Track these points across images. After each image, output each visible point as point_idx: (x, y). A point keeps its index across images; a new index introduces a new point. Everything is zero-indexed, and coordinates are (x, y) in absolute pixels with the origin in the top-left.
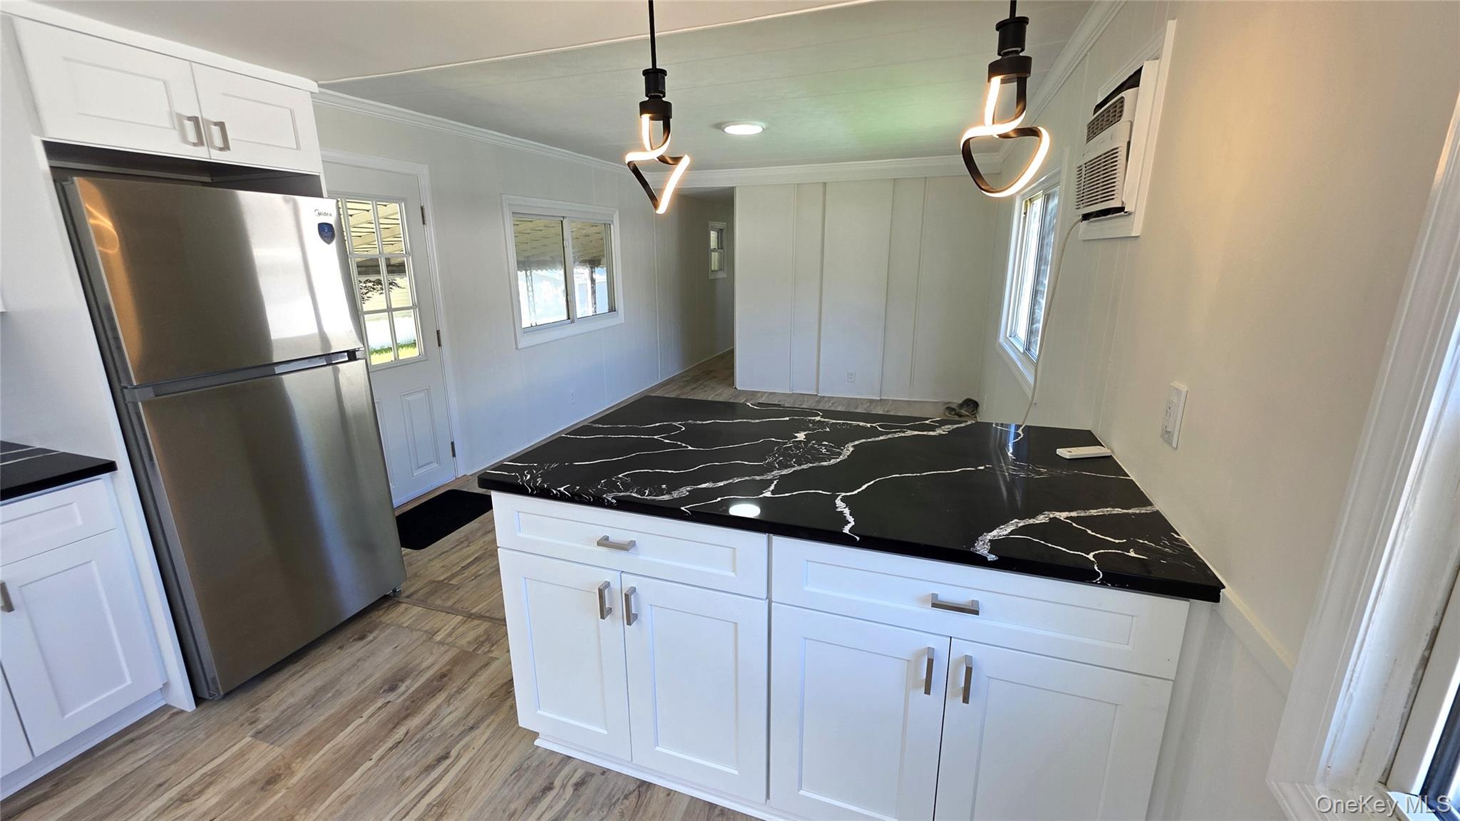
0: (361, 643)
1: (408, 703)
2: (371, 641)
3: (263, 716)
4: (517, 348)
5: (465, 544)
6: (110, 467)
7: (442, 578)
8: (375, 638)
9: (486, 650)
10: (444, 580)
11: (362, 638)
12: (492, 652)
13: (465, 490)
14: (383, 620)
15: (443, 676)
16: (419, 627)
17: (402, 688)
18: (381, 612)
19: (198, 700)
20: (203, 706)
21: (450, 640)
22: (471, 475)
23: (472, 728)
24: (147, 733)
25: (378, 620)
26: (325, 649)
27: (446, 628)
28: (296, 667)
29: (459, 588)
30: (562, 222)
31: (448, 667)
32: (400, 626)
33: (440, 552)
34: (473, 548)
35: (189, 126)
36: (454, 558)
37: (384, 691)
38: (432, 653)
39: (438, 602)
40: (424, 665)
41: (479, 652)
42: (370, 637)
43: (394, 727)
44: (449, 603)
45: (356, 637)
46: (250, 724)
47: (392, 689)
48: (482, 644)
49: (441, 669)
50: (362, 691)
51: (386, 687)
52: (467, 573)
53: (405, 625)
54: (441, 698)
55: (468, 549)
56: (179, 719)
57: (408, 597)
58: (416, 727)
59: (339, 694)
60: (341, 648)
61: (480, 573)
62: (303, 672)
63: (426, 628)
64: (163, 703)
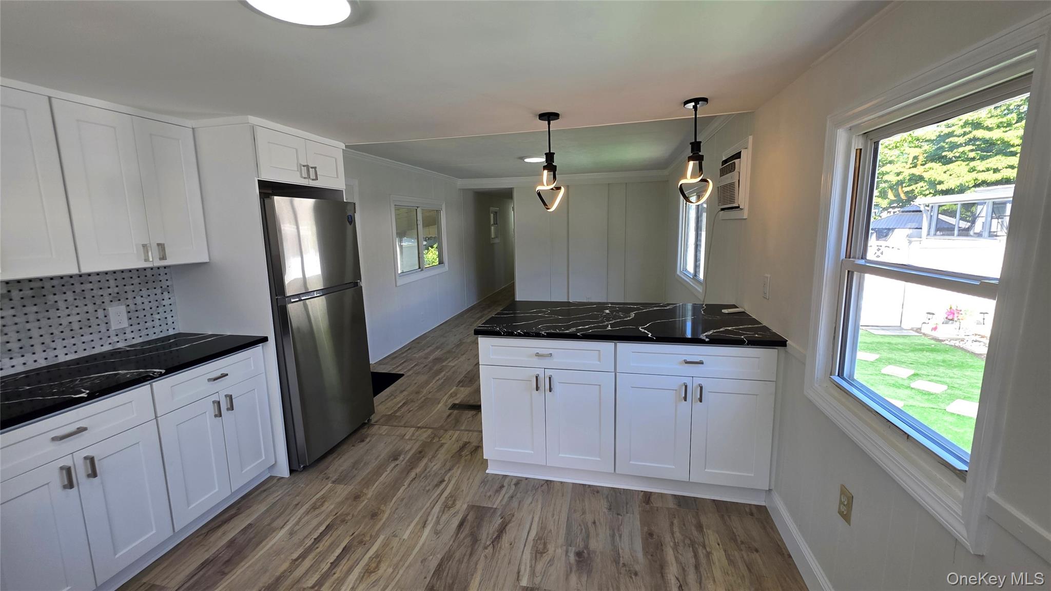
0: (363, 444)
1: (408, 464)
2: (368, 442)
3: (331, 476)
4: (396, 286)
5: (393, 397)
6: (264, 339)
7: (390, 413)
8: (370, 441)
9: (438, 440)
10: (392, 414)
11: (363, 441)
12: (441, 441)
13: (375, 371)
14: (370, 433)
15: (420, 452)
16: (392, 434)
17: (401, 458)
18: (365, 430)
19: (292, 471)
20: (293, 475)
21: (413, 438)
22: (375, 363)
23: (450, 470)
24: (270, 488)
25: (366, 433)
26: (345, 447)
27: (408, 433)
28: (334, 455)
29: (403, 417)
30: (416, 210)
31: (421, 448)
32: (381, 435)
33: (380, 402)
34: (398, 399)
35: (304, 169)
36: (390, 404)
37: (392, 461)
38: (408, 444)
39: (395, 424)
40: (407, 449)
41: (434, 441)
42: (368, 440)
43: (408, 473)
44: (402, 423)
45: (359, 441)
46: (327, 479)
47: (396, 459)
48: (433, 438)
49: (418, 449)
50: (379, 461)
51: (392, 459)
52: (403, 410)
53: (384, 434)
54: (425, 461)
55: (395, 399)
56: (283, 481)
57: (376, 422)
58: (420, 472)
59: (366, 464)
60: (353, 446)
61: (412, 409)
62: (339, 457)
63: (397, 434)
64: (269, 475)
